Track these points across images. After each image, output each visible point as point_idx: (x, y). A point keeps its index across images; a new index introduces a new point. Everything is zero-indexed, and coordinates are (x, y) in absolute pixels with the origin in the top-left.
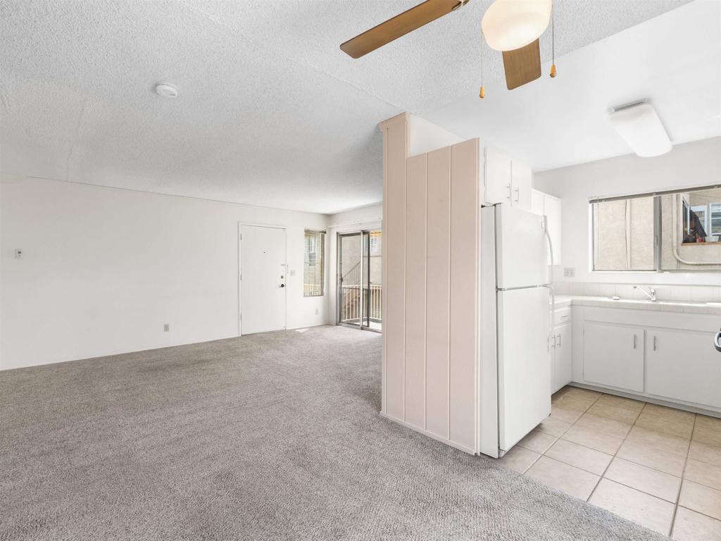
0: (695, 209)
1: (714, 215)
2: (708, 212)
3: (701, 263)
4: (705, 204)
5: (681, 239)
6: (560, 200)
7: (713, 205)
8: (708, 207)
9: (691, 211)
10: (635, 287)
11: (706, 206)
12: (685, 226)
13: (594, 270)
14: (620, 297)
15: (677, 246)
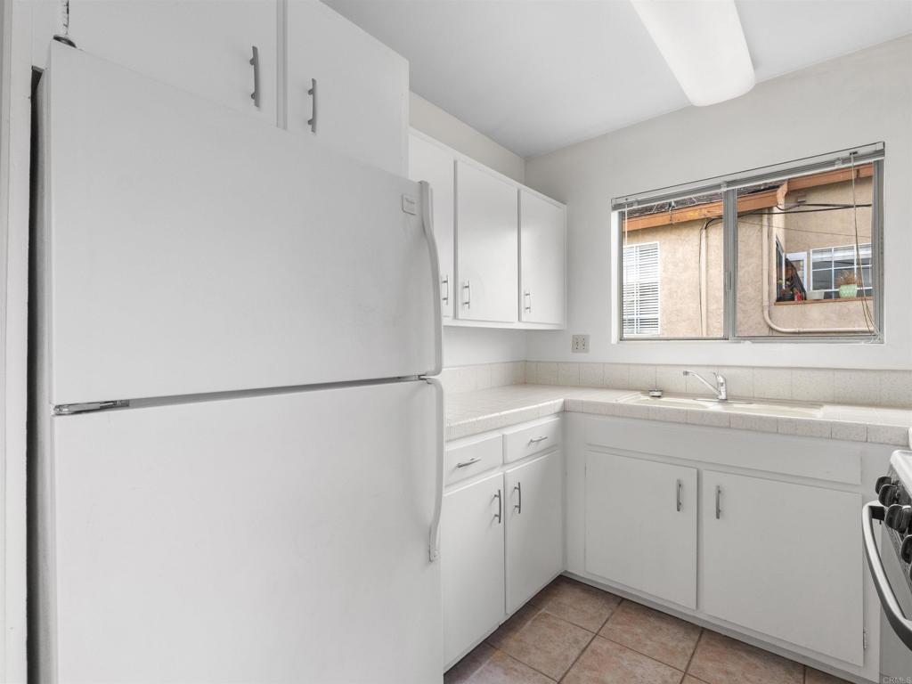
0: (792, 257)
1: (816, 265)
2: (809, 261)
3: (802, 330)
4: (803, 251)
5: (775, 296)
6: (565, 206)
7: (814, 252)
8: (809, 254)
9: (786, 260)
10: (686, 373)
11: (806, 253)
12: (779, 278)
13: (621, 339)
14: (663, 393)
15: (769, 306)
